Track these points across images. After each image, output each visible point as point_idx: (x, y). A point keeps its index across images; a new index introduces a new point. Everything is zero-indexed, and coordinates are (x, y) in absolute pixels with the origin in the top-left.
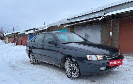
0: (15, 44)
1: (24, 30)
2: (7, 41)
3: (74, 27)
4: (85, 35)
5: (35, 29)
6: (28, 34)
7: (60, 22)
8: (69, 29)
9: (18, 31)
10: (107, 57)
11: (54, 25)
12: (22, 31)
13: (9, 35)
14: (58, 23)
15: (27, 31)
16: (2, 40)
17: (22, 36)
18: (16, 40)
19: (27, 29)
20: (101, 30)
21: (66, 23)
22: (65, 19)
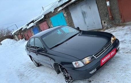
0: (24, 39)
1: (25, 25)
2: (17, 39)
3: (68, 8)
4: (81, 13)
5: (33, 20)
6: (30, 27)
7: (52, 7)
8: (64, 11)
9: (21, 28)
10: (95, 57)
11: (48, 12)
12: (24, 26)
13: (16, 33)
14: (51, 9)
15: (28, 25)
16: (12, 39)
17: (26, 31)
18: (23, 35)
19: (27, 23)
20: (96, 3)
21: (59, 6)
22: (56, 2)
